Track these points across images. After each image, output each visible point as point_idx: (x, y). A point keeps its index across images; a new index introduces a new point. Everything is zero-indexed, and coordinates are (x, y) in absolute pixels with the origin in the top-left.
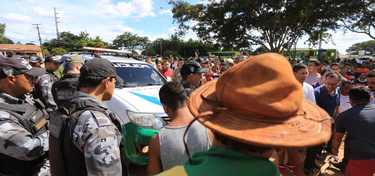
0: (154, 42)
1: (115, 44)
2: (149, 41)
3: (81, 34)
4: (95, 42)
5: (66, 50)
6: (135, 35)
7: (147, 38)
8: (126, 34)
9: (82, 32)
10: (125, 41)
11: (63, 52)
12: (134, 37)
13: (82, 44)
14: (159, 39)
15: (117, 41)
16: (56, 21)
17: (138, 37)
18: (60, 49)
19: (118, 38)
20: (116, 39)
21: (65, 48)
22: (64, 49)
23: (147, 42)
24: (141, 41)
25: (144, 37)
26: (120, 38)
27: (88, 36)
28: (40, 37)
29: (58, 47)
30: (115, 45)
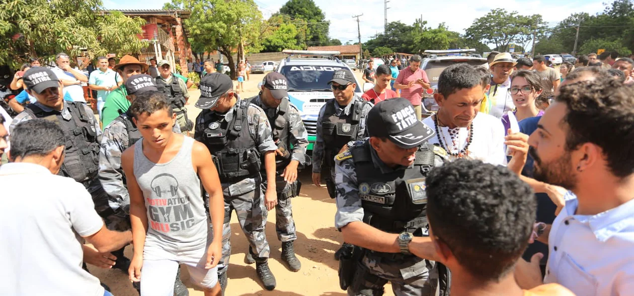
0: (561, 24)
1: (470, 34)
2: (545, 23)
3: (416, 22)
4: (433, 34)
5: (392, 49)
6: (512, 14)
7: (539, 16)
8: (493, 13)
9: (418, 20)
10: (489, 28)
11: (387, 52)
12: (510, 19)
13: (413, 38)
14: (575, 16)
15: (474, 29)
16: (385, 6)
17: (519, 16)
18: (385, 48)
19: (476, 23)
20: (472, 25)
21: (390, 47)
22: (389, 49)
23: (540, 25)
24: (525, 24)
25: (531, 15)
26: (479, 24)
27: (424, 26)
28: (359, 34)
29: (382, 46)
30: (470, 36)
